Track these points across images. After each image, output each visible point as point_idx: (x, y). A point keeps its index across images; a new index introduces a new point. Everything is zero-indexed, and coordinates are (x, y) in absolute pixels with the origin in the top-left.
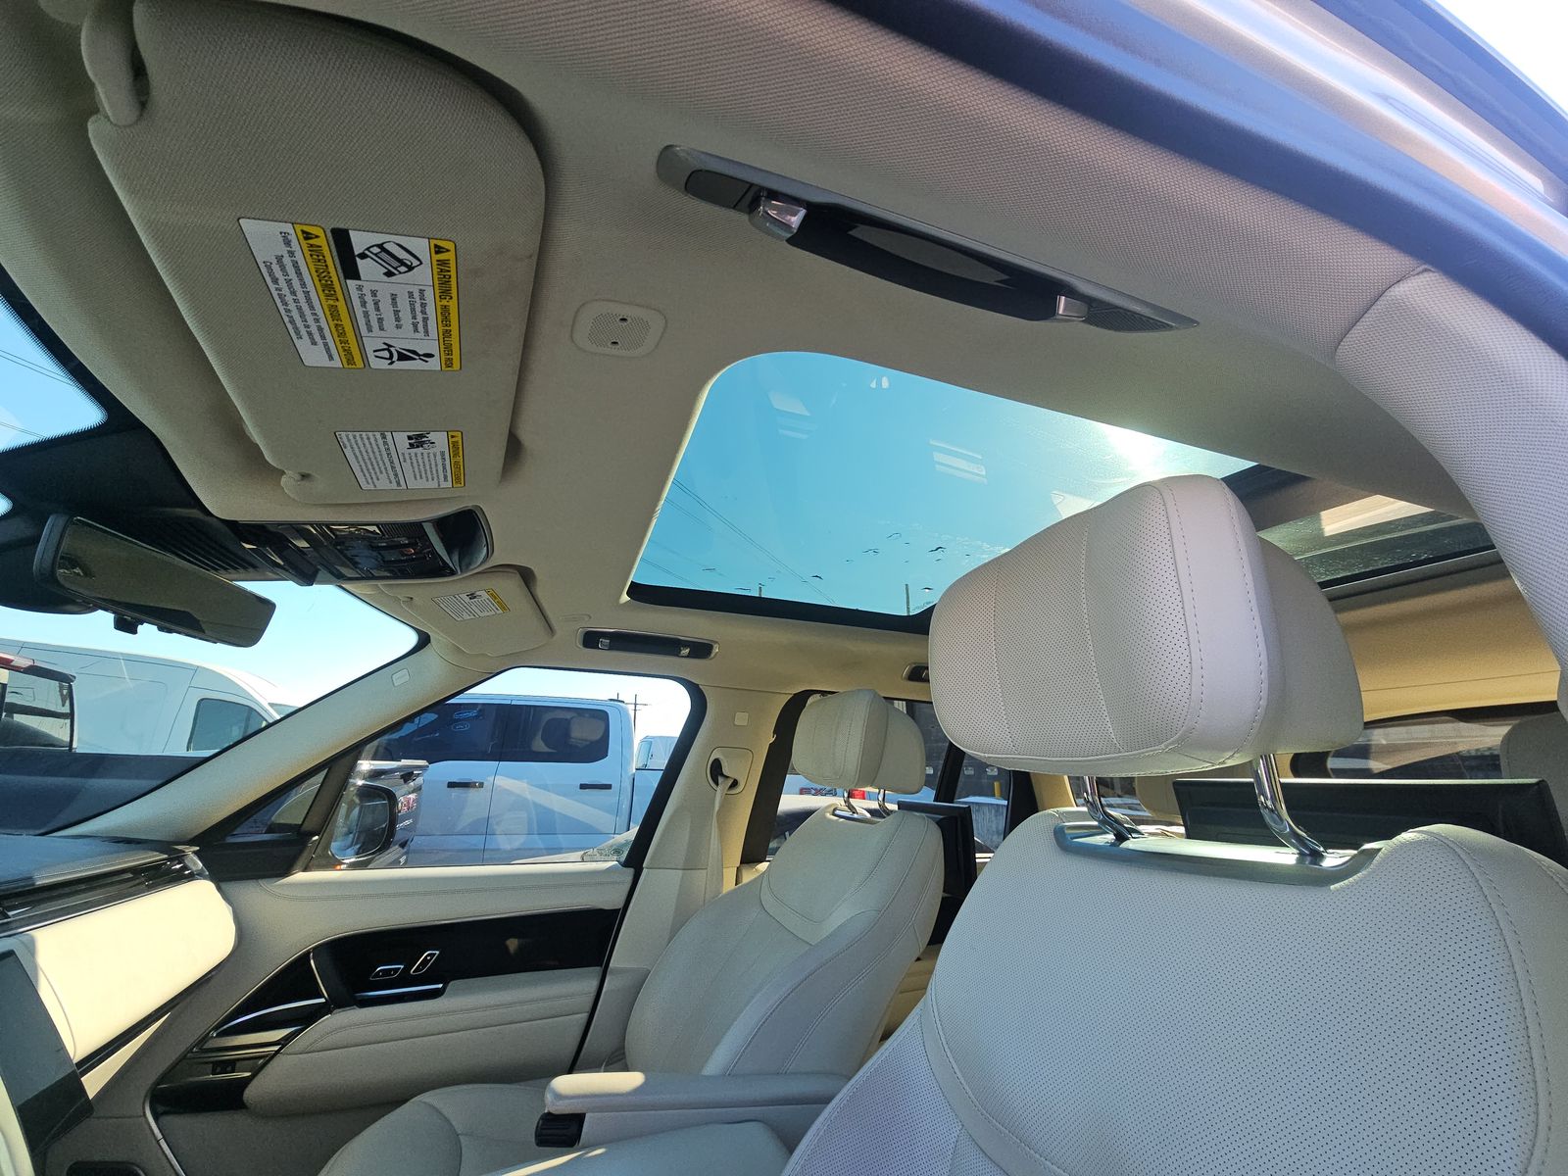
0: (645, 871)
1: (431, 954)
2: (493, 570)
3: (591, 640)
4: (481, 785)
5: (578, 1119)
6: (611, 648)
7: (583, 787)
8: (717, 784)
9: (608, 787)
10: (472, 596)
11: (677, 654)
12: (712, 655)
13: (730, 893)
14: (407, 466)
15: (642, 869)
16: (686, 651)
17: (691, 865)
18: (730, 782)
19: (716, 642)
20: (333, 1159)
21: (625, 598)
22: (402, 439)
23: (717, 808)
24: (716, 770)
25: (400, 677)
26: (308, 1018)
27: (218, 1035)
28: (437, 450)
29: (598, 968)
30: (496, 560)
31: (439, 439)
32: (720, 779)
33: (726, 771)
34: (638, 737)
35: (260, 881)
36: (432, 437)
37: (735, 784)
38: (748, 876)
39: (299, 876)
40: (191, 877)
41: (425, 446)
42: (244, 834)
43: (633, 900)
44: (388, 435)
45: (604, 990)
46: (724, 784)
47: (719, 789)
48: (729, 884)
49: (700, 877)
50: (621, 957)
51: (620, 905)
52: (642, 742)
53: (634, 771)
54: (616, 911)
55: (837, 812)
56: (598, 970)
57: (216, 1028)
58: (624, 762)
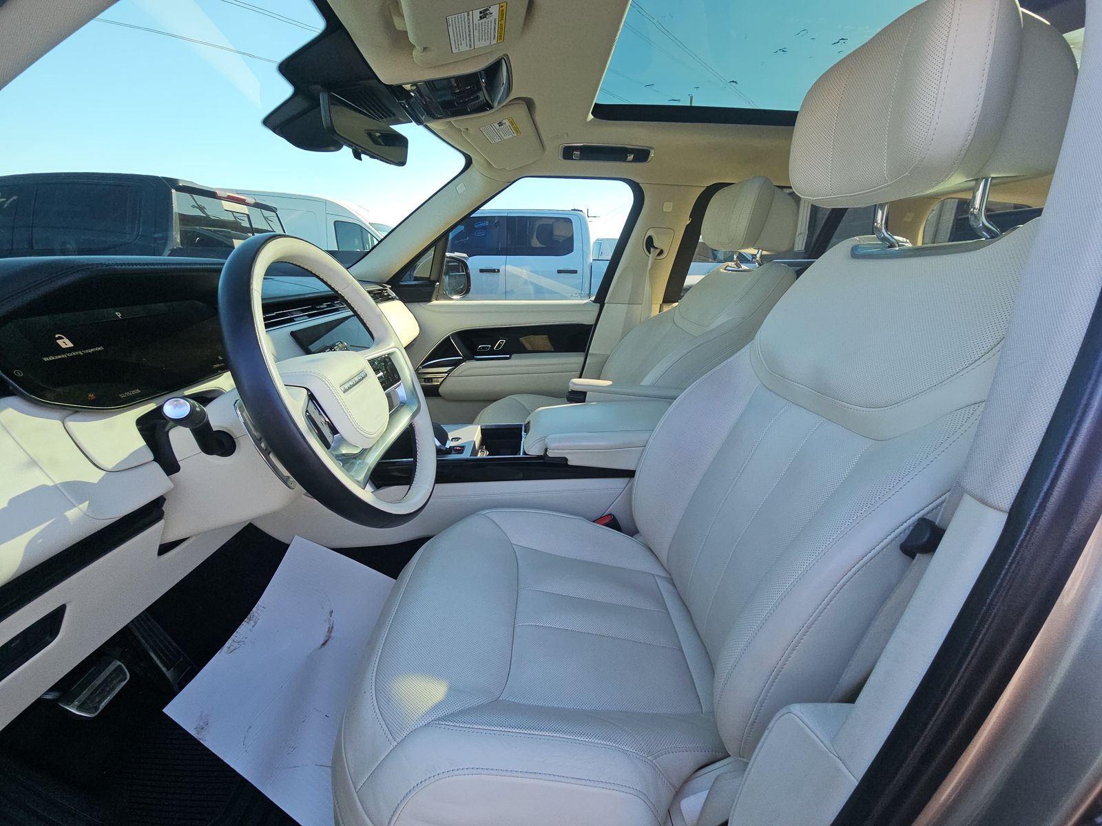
0: (606, 305)
1: (501, 342)
2: (513, 102)
3: (568, 153)
4: (498, 271)
5: (584, 394)
6: (581, 159)
7: (559, 272)
8: (650, 253)
9: (575, 272)
10: (500, 124)
11: (625, 160)
12: (649, 159)
13: (656, 317)
14: (476, 34)
15: (604, 304)
16: (631, 157)
17: (633, 302)
18: (658, 251)
19: (652, 148)
20: (479, 415)
21: (591, 117)
22: (477, 14)
23: (649, 267)
24: (650, 243)
25: (461, 188)
26: (456, 364)
27: (423, 368)
28: (493, 19)
29: (582, 353)
30: (513, 95)
31: (495, 10)
32: (652, 250)
33: (655, 244)
34: (593, 239)
35: (421, 303)
36: (491, 10)
37: (661, 252)
38: (666, 308)
39: (435, 302)
40: (393, 299)
41: (487, 16)
42: (406, 281)
43: (600, 319)
44: (471, 12)
45: (587, 362)
46: (654, 252)
47: (651, 256)
48: (655, 311)
49: (637, 309)
50: (596, 347)
51: (593, 322)
52: (595, 243)
53: (591, 261)
54: (590, 326)
55: (728, 268)
56: (583, 354)
57: (421, 365)
58: (584, 255)
